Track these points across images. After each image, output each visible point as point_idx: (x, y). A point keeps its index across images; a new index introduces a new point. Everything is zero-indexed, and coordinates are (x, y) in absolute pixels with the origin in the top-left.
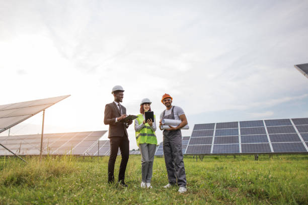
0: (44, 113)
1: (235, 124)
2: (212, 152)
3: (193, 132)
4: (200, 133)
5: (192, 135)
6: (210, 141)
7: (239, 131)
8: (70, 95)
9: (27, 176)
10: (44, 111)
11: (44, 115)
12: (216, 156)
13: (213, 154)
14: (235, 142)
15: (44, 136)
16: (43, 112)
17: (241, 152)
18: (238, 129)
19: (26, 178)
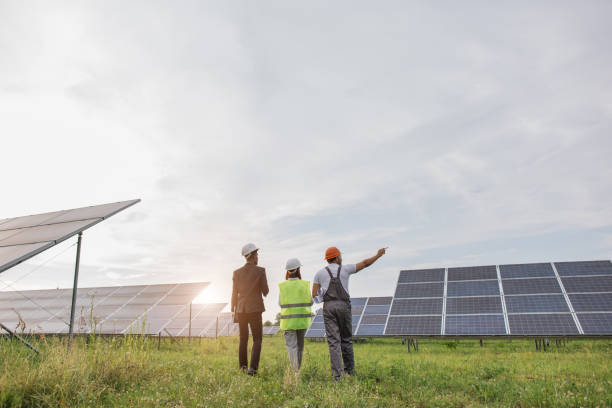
0: (80, 239)
1: (489, 271)
2: (443, 332)
3: (398, 287)
4: (413, 290)
5: (397, 295)
6: (436, 306)
7: (500, 285)
8: (139, 200)
9: (48, 392)
10: (80, 234)
11: (79, 243)
12: (452, 341)
13: (446, 337)
14: (494, 310)
15: (78, 292)
16: (77, 236)
17: (508, 332)
18: (496, 283)
19: (46, 398)
